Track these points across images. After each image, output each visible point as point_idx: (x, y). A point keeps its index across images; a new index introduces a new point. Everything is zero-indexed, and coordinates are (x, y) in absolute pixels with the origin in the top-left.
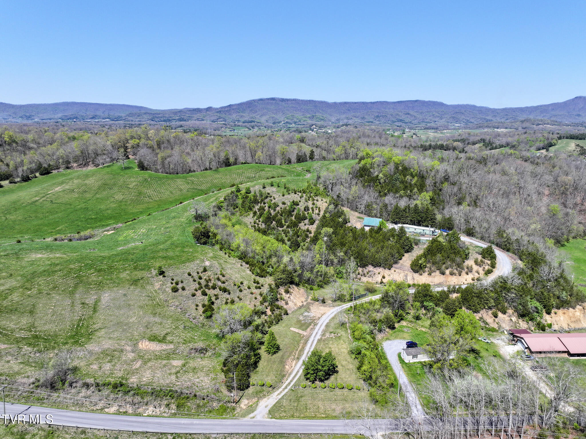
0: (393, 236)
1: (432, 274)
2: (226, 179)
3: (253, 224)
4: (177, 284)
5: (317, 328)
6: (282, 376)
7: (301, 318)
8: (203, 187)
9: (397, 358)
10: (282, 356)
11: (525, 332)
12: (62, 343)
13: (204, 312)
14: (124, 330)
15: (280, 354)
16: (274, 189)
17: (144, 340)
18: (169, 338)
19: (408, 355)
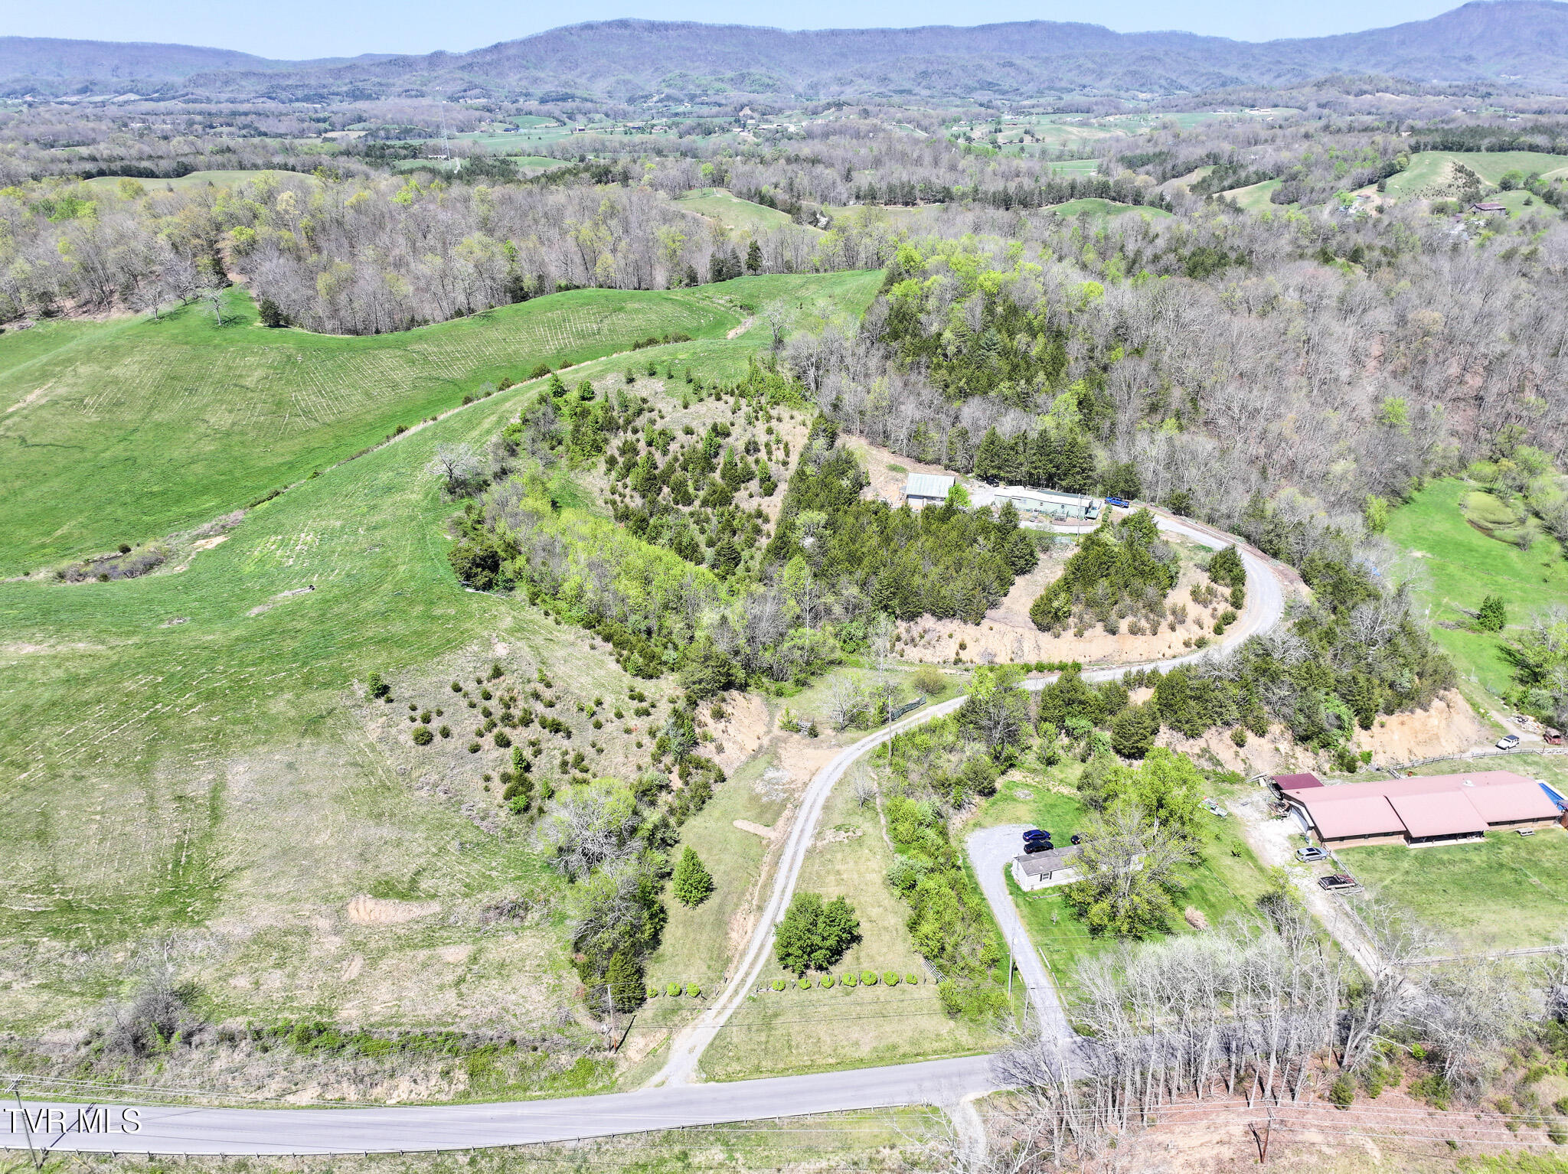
0: (985, 530)
1: (1086, 634)
2: (519, 343)
3: (608, 495)
4: (427, 720)
5: (802, 813)
6: (721, 961)
7: (760, 788)
8: (457, 373)
9: (1003, 878)
10: (721, 906)
11: (1309, 782)
12: (143, 921)
13: (507, 798)
14: (304, 872)
15: (714, 900)
16: (658, 384)
17: (362, 898)
18: (425, 884)
19: (1028, 874)
